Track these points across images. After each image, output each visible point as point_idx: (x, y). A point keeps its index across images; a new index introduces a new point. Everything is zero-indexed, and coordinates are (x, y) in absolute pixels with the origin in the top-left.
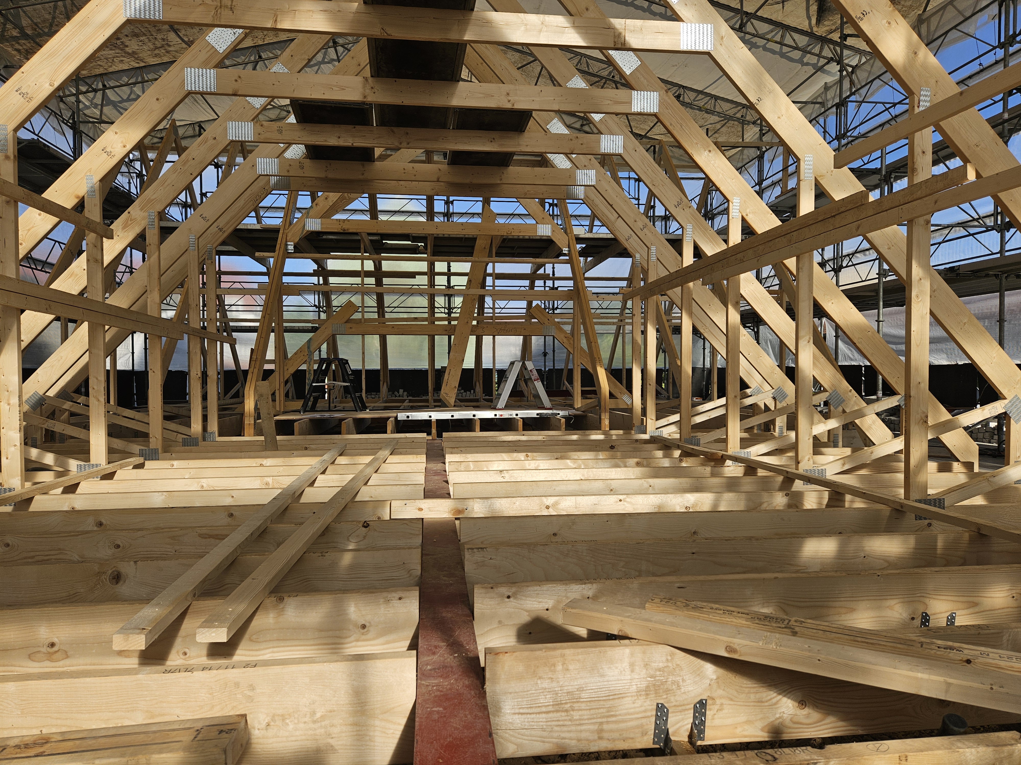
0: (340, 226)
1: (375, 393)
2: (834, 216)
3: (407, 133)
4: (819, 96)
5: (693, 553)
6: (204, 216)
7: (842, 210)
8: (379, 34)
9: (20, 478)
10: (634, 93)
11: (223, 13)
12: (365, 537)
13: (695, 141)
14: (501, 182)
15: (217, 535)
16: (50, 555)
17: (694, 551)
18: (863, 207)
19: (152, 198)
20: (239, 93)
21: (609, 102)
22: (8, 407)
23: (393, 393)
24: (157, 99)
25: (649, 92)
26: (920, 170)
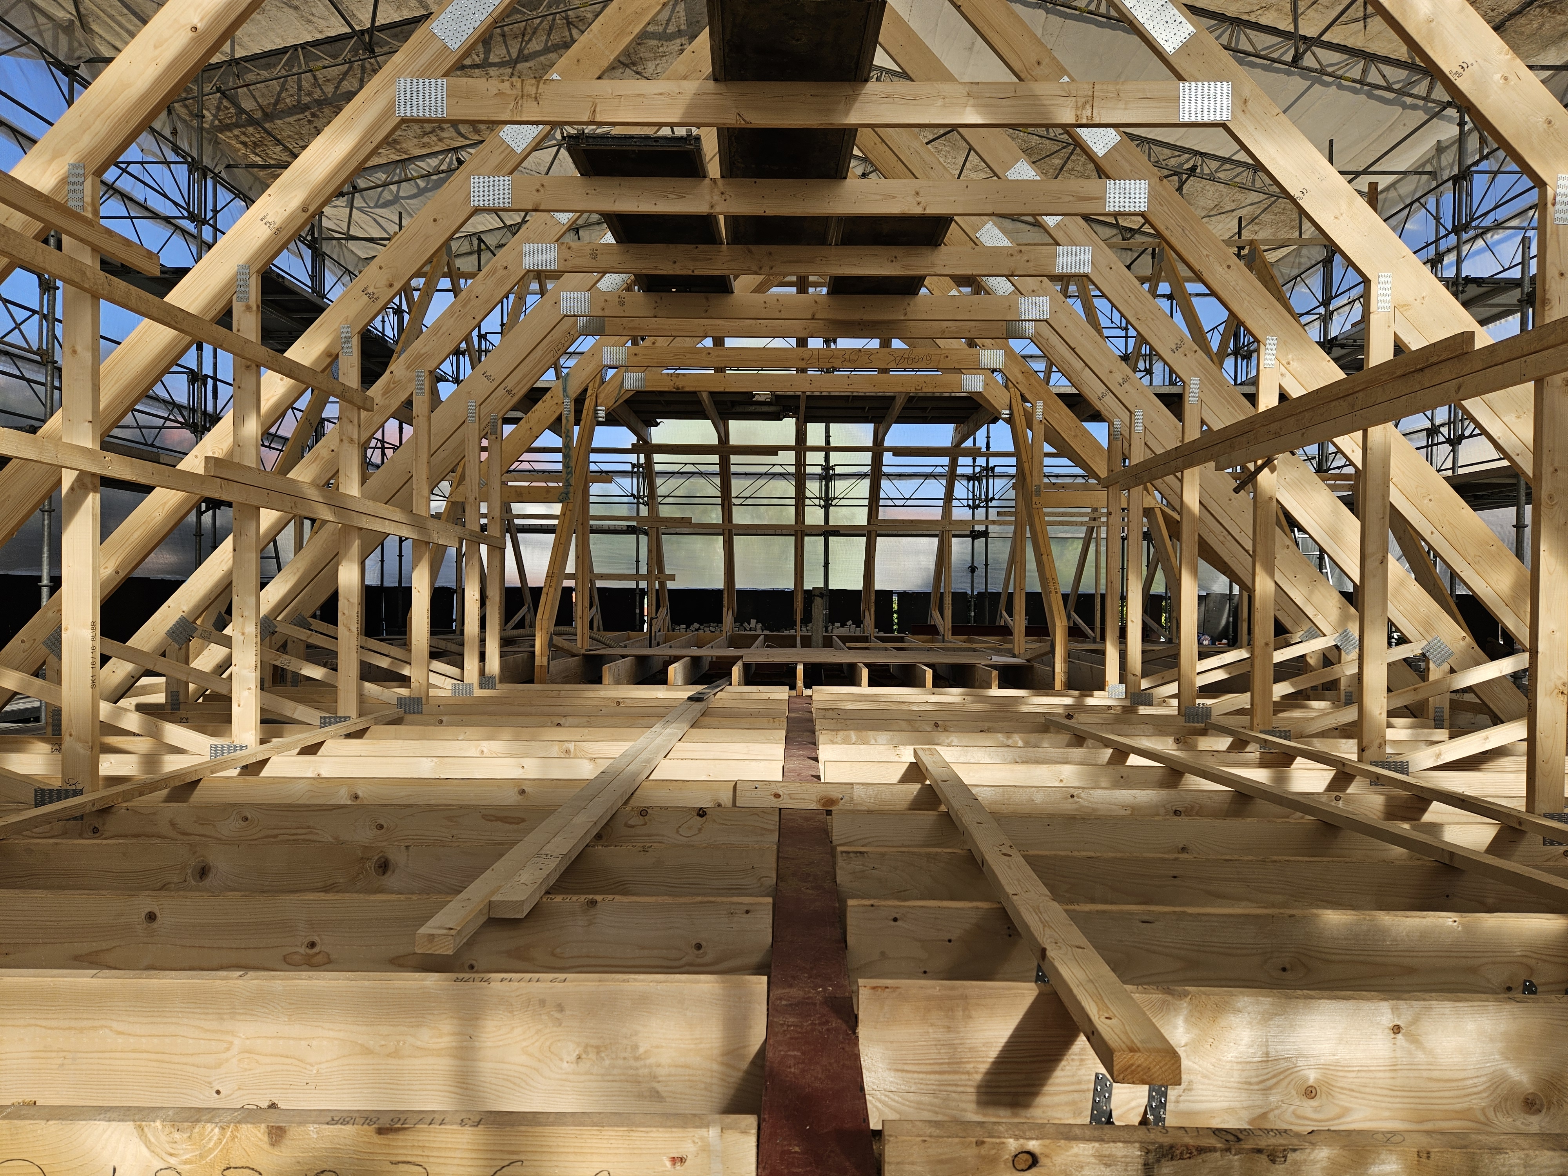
0: (672, 383)
1: (715, 625)
2: (1422, 370)
3: (770, 254)
4: (1428, 161)
5: (1175, 877)
6: (488, 374)
7: (1435, 359)
8: (734, 122)
9: (254, 732)
10: (1110, 184)
11: (525, 106)
12: (700, 830)
13: (1205, 252)
14: (906, 318)
15: (506, 817)
16: (297, 834)
17: (1175, 873)
18: (1467, 356)
19: (422, 352)
20: (541, 208)
21: (1071, 198)
22: (242, 637)
23: (741, 625)
24: (435, 220)
25: (1133, 182)
26: (1555, 302)
